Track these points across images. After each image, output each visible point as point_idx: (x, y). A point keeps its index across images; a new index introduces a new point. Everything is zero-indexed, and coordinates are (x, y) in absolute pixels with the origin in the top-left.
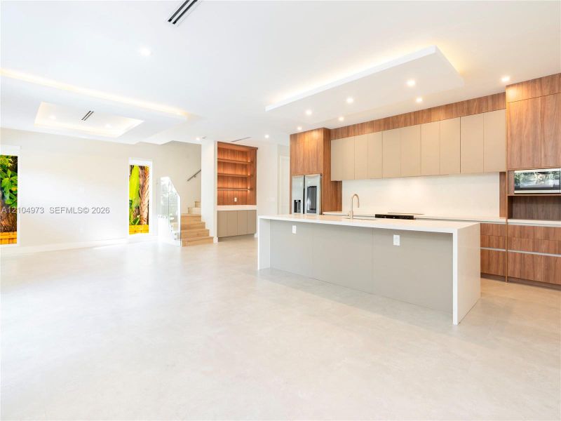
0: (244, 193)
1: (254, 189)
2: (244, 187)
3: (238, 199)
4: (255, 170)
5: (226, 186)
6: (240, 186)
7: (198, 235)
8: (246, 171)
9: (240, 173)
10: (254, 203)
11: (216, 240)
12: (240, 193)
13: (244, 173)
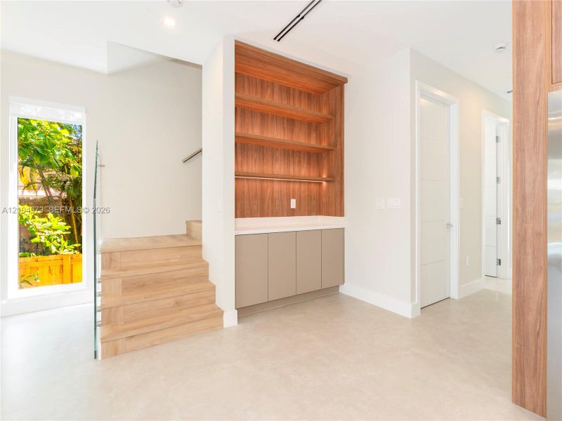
0: (314, 188)
1: (337, 178)
2: (313, 174)
3: (298, 204)
4: (340, 133)
5: (268, 169)
6: (304, 171)
7: (177, 303)
8: (319, 139)
9: (301, 139)
10: (340, 212)
11: (230, 318)
12: (304, 187)
13: (313, 142)
